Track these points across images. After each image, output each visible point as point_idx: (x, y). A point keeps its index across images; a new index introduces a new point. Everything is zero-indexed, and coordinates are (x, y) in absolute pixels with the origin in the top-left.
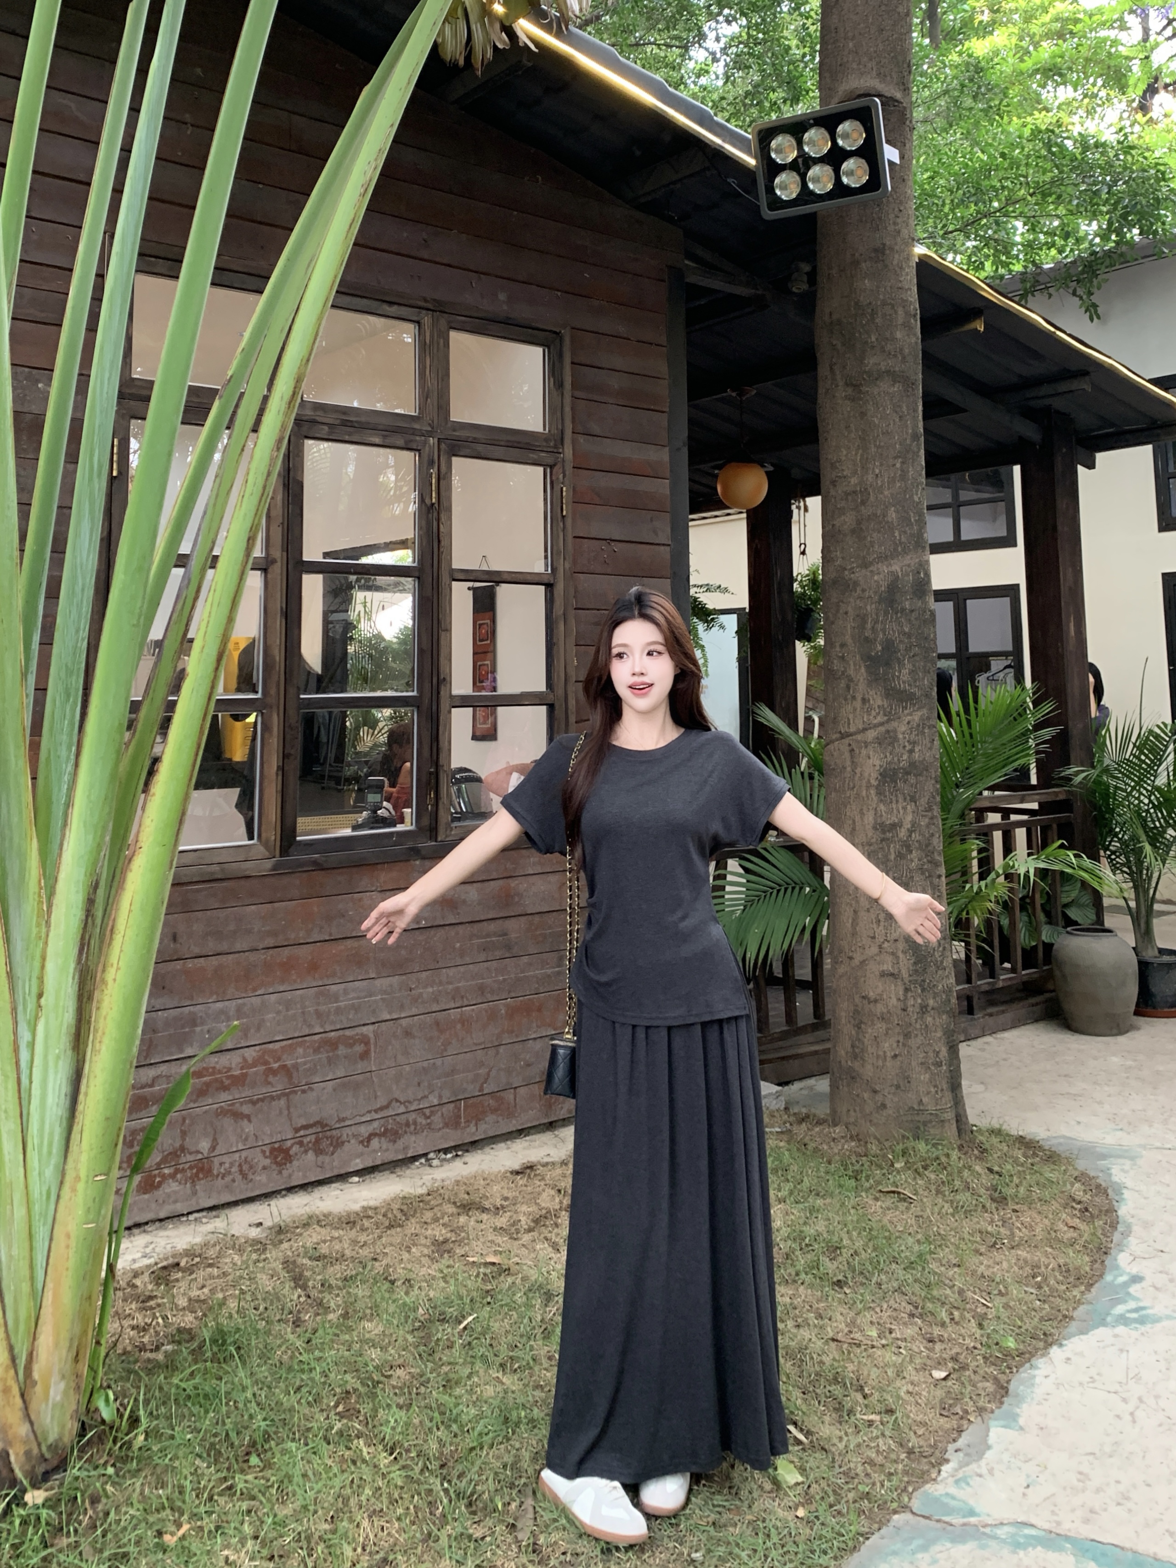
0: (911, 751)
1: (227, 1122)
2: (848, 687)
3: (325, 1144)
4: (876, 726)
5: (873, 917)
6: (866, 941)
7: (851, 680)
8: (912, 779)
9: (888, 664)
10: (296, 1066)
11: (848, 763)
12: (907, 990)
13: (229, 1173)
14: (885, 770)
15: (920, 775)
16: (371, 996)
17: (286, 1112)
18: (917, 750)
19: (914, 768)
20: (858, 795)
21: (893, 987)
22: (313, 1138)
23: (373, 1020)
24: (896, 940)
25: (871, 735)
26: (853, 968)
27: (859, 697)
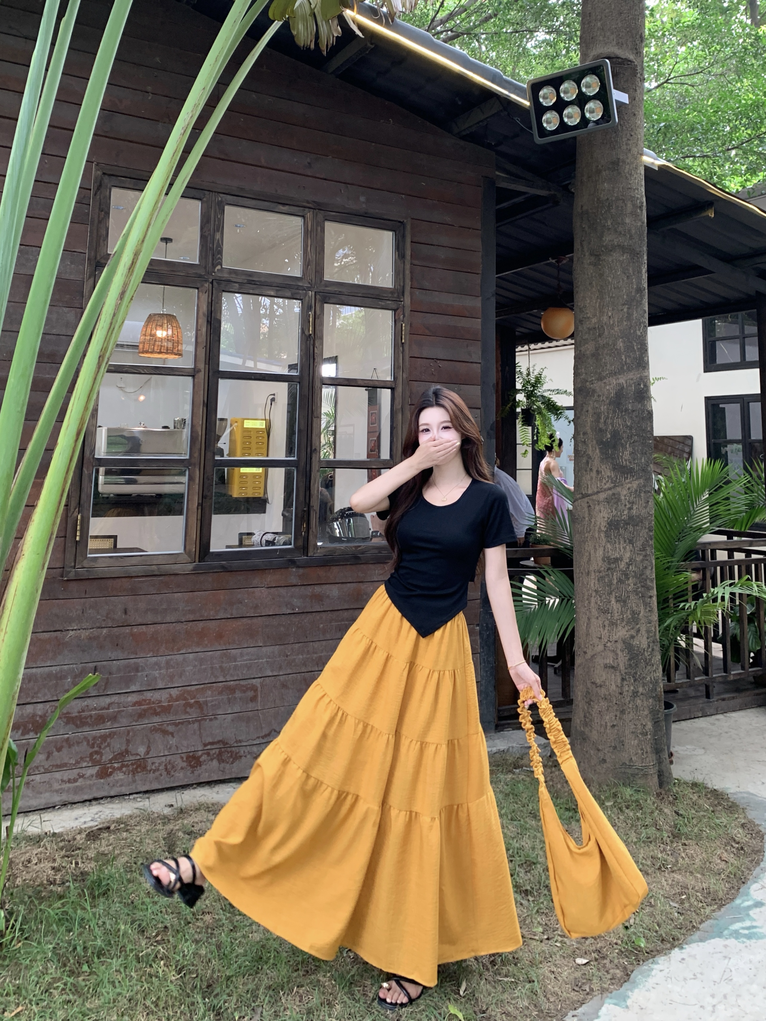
0: (630, 509)
1: (158, 736)
2: (587, 463)
3: (225, 756)
4: (605, 490)
5: (601, 623)
6: (596, 641)
7: (590, 457)
8: (630, 528)
9: (615, 447)
10: (206, 703)
11: (586, 515)
12: (623, 679)
13: (158, 770)
14: (611, 521)
15: (637, 525)
16: (259, 659)
17: (198, 733)
18: (635, 507)
19: (633, 521)
20: (593, 537)
21: (613, 677)
22: (217, 751)
23: (260, 676)
24: (616, 641)
25: (602, 496)
26: (586, 660)
27: (595, 470)
